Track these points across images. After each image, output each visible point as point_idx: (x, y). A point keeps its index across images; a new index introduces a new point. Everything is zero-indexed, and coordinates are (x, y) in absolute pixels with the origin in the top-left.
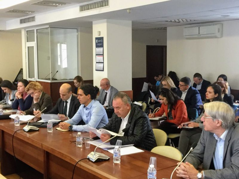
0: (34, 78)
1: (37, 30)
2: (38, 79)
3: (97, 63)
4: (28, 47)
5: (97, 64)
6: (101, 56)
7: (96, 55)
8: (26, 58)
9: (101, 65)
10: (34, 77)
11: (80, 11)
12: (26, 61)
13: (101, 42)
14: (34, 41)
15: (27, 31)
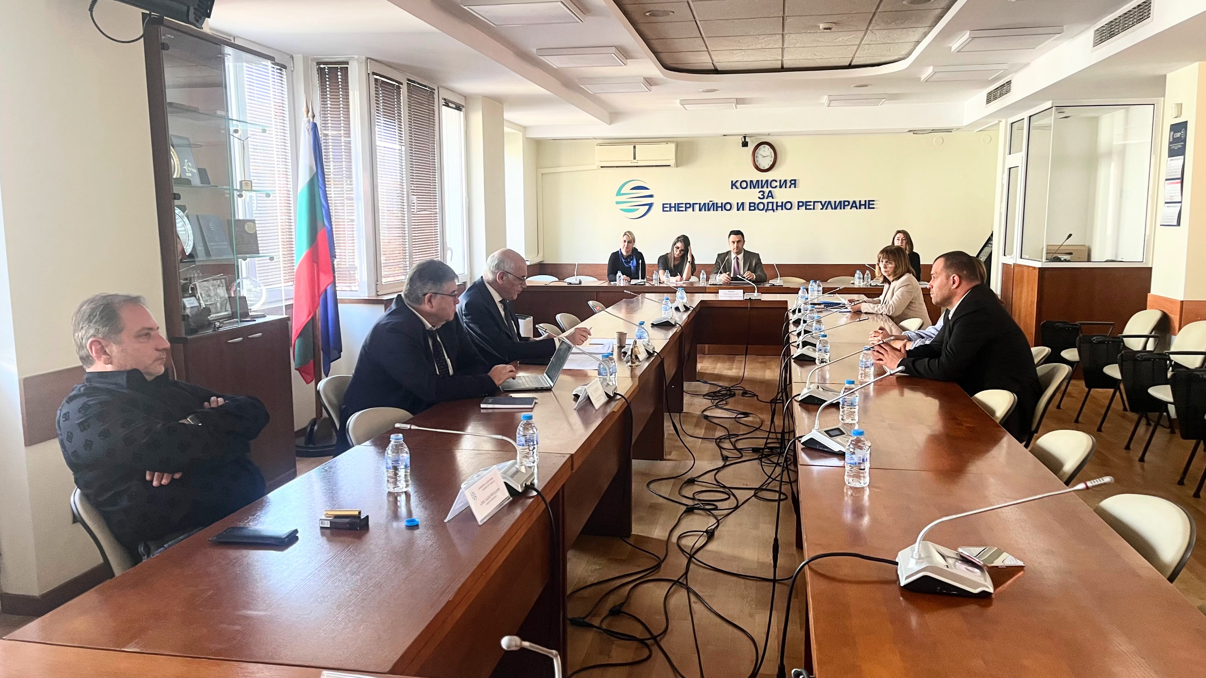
1: (1030, 117)
2: (1021, 258)
3: (1166, 203)
4: (1010, 168)
5: (1166, 205)
6: (1177, 183)
7: (1167, 180)
9: (1176, 209)
10: (1011, 254)
11: (1094, 46)
13: (1180, 137)
14: (1021, 151)
15: (1012, 123)
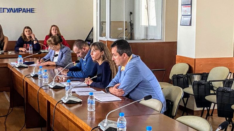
0: (105, 37)
2: (110, 38)
5: (183, 16)
7: (182, 5)
8: (97, 11)
9: (188, 18)
12: (97, 14)
